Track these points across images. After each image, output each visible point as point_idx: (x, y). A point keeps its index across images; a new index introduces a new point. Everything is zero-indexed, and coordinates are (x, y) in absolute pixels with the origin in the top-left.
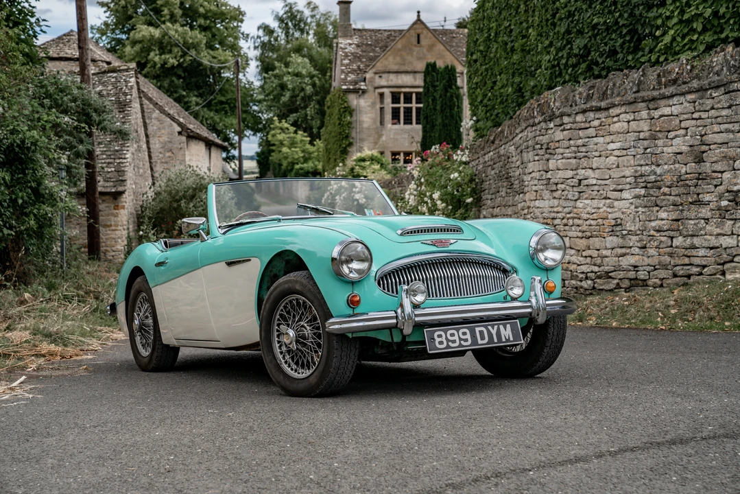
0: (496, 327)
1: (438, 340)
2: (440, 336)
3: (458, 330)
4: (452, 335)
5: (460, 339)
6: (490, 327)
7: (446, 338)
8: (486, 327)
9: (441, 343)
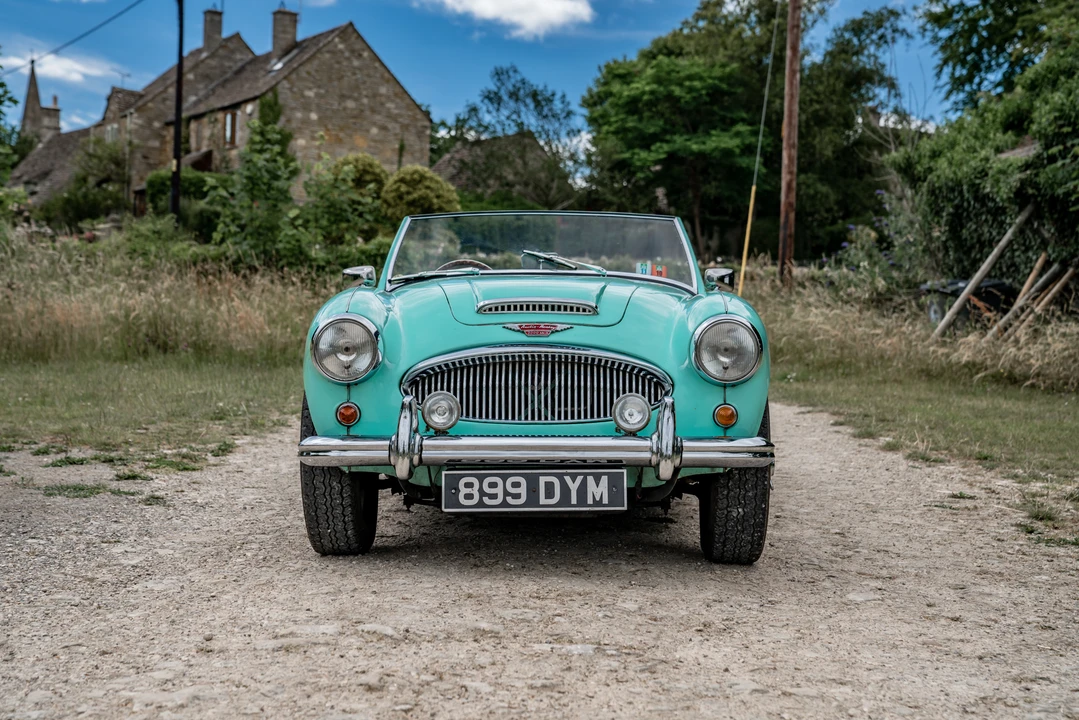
0: (579, 479)
1: (463, 491)
2: (469, 485)
3: (504, 478)
4: (493, 485)
5: (506, 493)
6: (568, 479)
7: (481, 490)
8: (560, 477)
9: (469, 496)
